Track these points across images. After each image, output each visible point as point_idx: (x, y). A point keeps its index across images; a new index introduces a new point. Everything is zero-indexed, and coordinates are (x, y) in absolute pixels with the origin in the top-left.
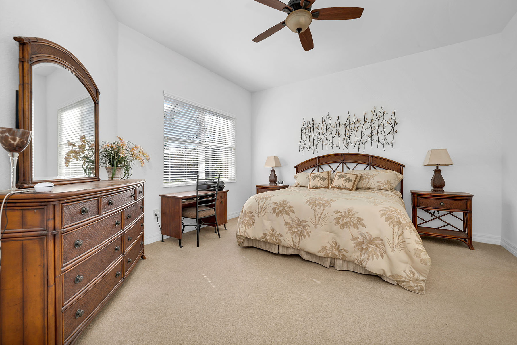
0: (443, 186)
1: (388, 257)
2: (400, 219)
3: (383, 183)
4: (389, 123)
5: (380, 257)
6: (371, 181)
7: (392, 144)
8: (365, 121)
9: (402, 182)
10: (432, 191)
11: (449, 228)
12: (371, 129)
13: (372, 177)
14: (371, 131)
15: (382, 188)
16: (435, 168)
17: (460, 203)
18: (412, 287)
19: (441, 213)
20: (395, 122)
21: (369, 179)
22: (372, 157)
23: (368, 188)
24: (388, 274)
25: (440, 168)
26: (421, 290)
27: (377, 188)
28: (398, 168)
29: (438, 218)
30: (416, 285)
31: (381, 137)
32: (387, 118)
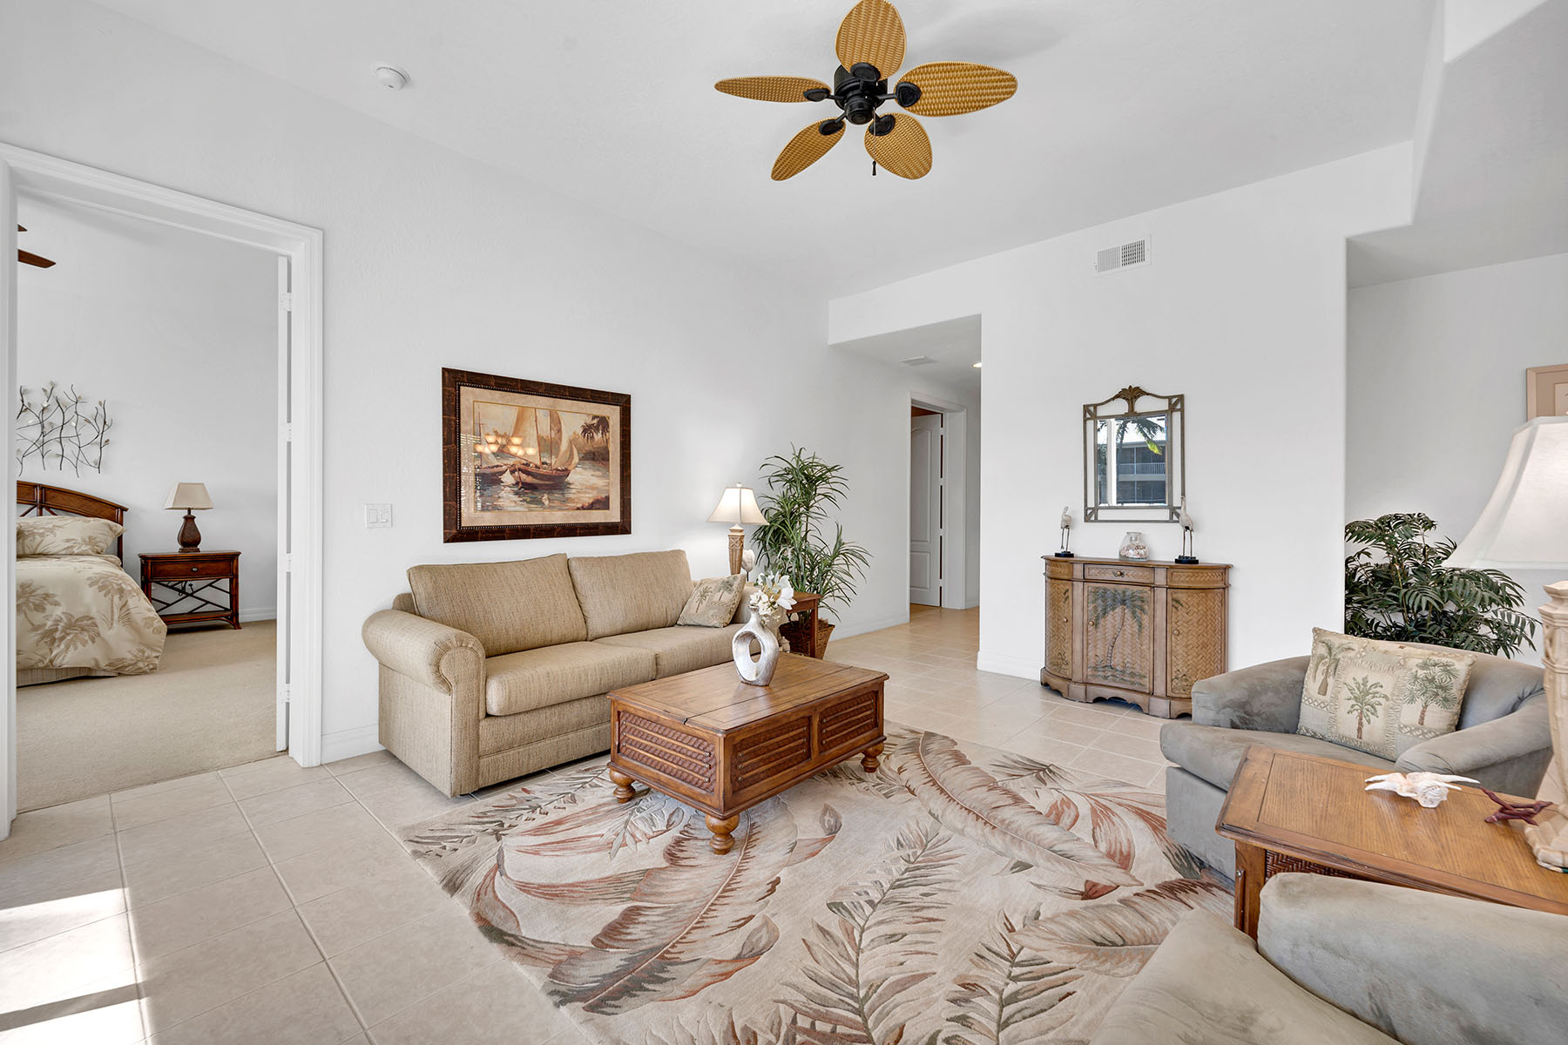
0: (198, 541)
1: (103, 639)
2: (123, 586)
3: (80, 541)
4: (89, 422)
5: (90, 642)
6: (49, 538)
7: (98, 465)
8: (24, 408)
9: (120, 539)
10: (182, 551)
11: (208, 608)
12: (43, 427)
13: (51, 531)
14: (42, 433)
15: (76, 550)
16: (185, 513)
17: (222, 566)
18: (141, 668)
19: (196, 584)
20: (105, 422)
21: (42, 535)
22: (44, 488)
23: (39, 554)
24: (103, 664)
25: (193, 513)
26: (154, 668)
27: (64, 552)
28: (114, 512)
29: (191, 595)
30: (146, 664)
31: (70, 449)
32: (87, 410)
